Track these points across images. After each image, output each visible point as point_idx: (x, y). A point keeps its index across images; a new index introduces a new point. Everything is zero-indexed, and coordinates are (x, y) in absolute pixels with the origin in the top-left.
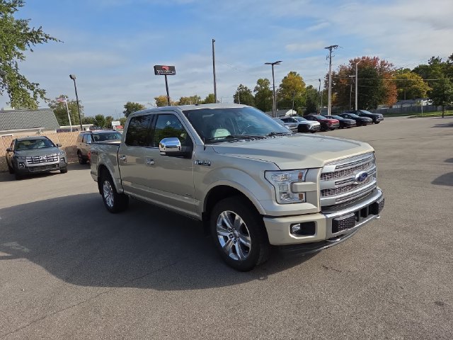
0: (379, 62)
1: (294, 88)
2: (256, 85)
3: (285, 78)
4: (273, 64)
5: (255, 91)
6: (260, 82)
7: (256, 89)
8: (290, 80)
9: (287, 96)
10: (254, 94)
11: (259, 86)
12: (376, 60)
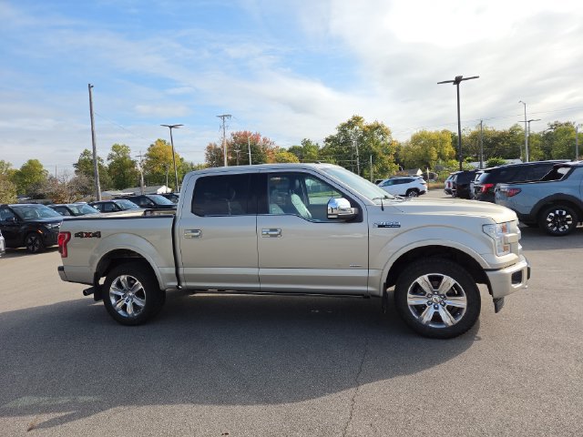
0: (261, 139)
1: (165, 159)
2: (110, 151)
3: (152, 146)
4: (171, 127)
5: (108, 159)
6: (115, 148)
7: (111, 157)
8: (160, 149)
9: (157, 169)
10: (106, 164)
11: (115, 153)
12: (257, 136)
